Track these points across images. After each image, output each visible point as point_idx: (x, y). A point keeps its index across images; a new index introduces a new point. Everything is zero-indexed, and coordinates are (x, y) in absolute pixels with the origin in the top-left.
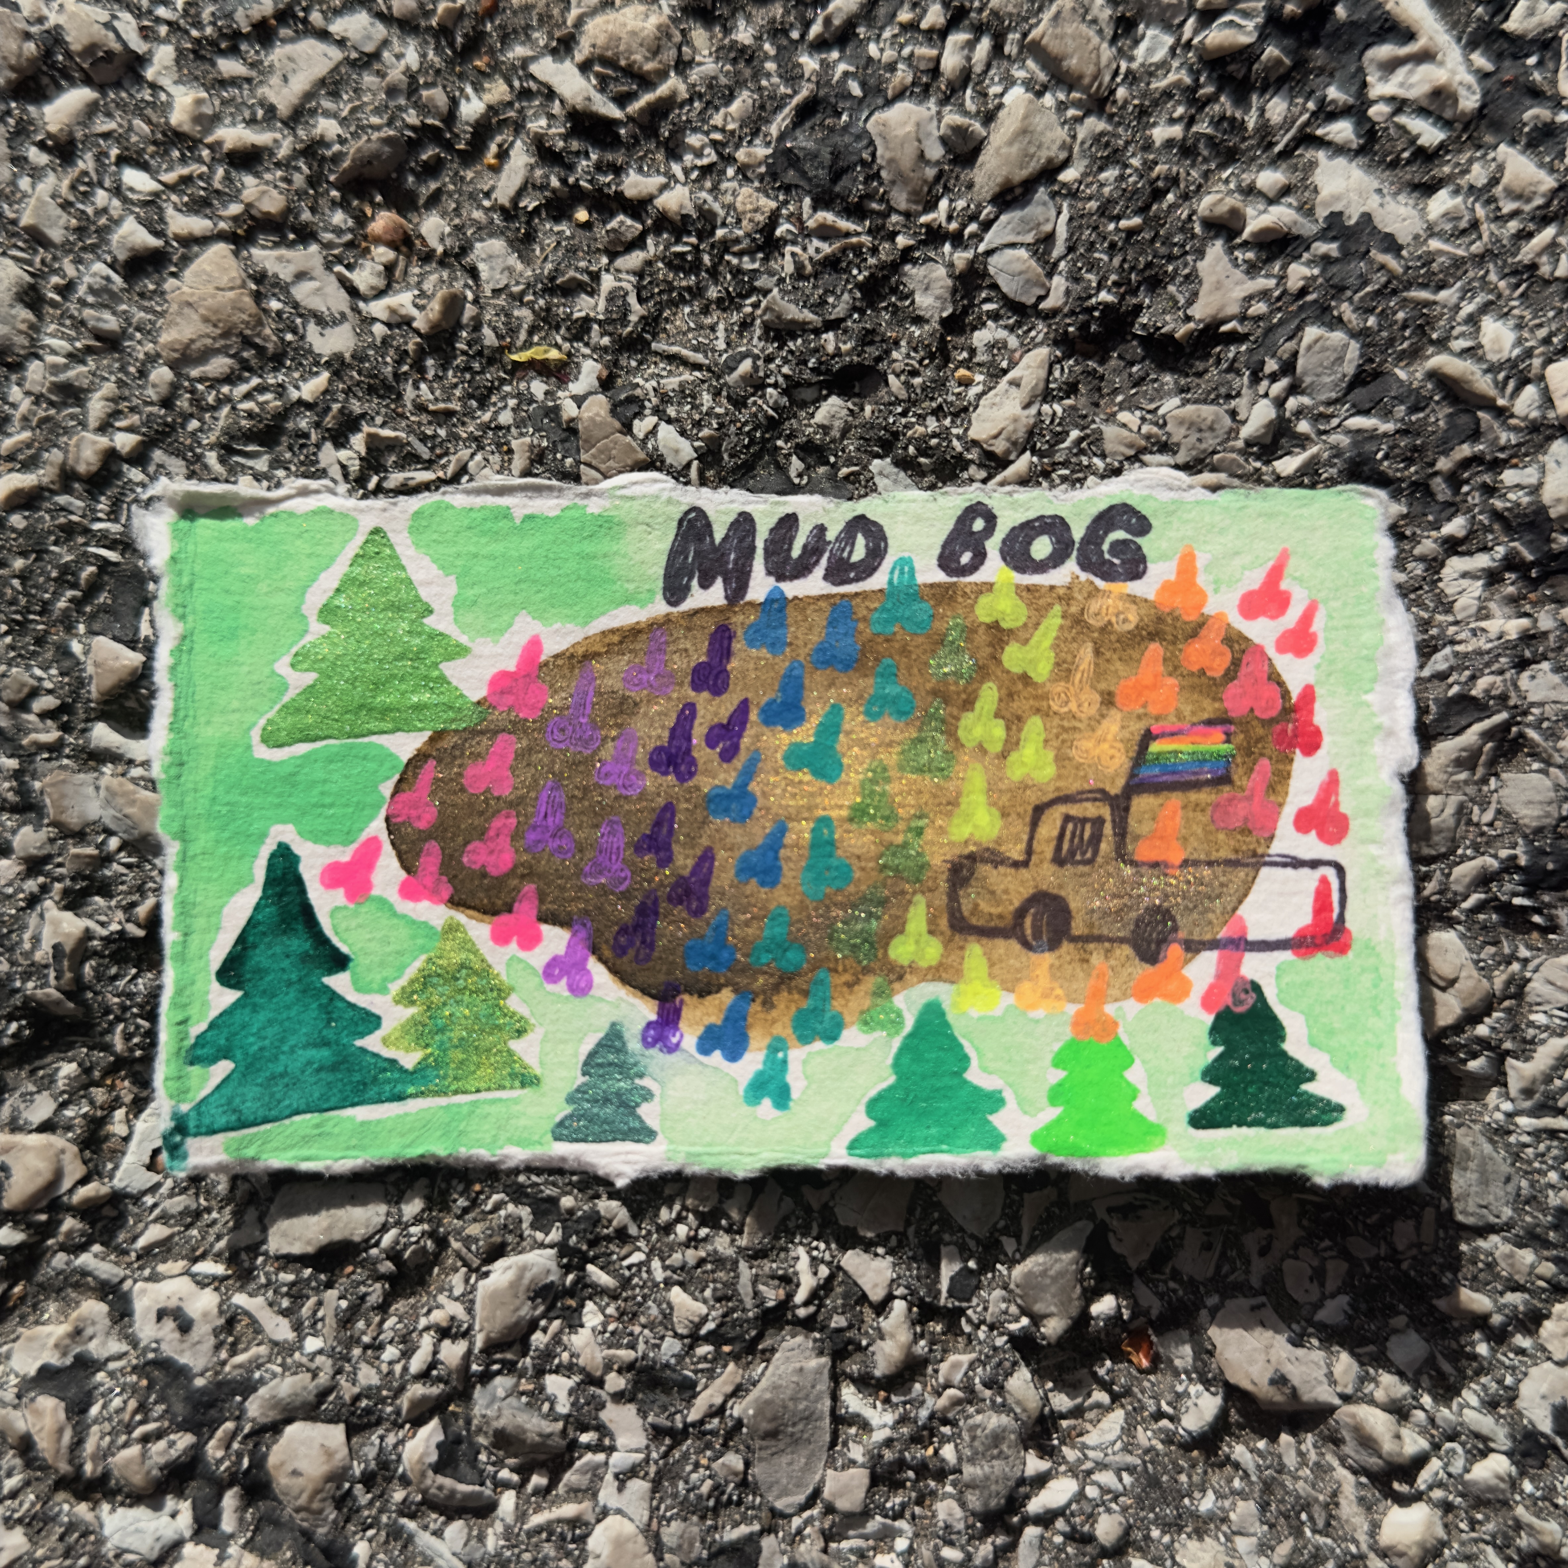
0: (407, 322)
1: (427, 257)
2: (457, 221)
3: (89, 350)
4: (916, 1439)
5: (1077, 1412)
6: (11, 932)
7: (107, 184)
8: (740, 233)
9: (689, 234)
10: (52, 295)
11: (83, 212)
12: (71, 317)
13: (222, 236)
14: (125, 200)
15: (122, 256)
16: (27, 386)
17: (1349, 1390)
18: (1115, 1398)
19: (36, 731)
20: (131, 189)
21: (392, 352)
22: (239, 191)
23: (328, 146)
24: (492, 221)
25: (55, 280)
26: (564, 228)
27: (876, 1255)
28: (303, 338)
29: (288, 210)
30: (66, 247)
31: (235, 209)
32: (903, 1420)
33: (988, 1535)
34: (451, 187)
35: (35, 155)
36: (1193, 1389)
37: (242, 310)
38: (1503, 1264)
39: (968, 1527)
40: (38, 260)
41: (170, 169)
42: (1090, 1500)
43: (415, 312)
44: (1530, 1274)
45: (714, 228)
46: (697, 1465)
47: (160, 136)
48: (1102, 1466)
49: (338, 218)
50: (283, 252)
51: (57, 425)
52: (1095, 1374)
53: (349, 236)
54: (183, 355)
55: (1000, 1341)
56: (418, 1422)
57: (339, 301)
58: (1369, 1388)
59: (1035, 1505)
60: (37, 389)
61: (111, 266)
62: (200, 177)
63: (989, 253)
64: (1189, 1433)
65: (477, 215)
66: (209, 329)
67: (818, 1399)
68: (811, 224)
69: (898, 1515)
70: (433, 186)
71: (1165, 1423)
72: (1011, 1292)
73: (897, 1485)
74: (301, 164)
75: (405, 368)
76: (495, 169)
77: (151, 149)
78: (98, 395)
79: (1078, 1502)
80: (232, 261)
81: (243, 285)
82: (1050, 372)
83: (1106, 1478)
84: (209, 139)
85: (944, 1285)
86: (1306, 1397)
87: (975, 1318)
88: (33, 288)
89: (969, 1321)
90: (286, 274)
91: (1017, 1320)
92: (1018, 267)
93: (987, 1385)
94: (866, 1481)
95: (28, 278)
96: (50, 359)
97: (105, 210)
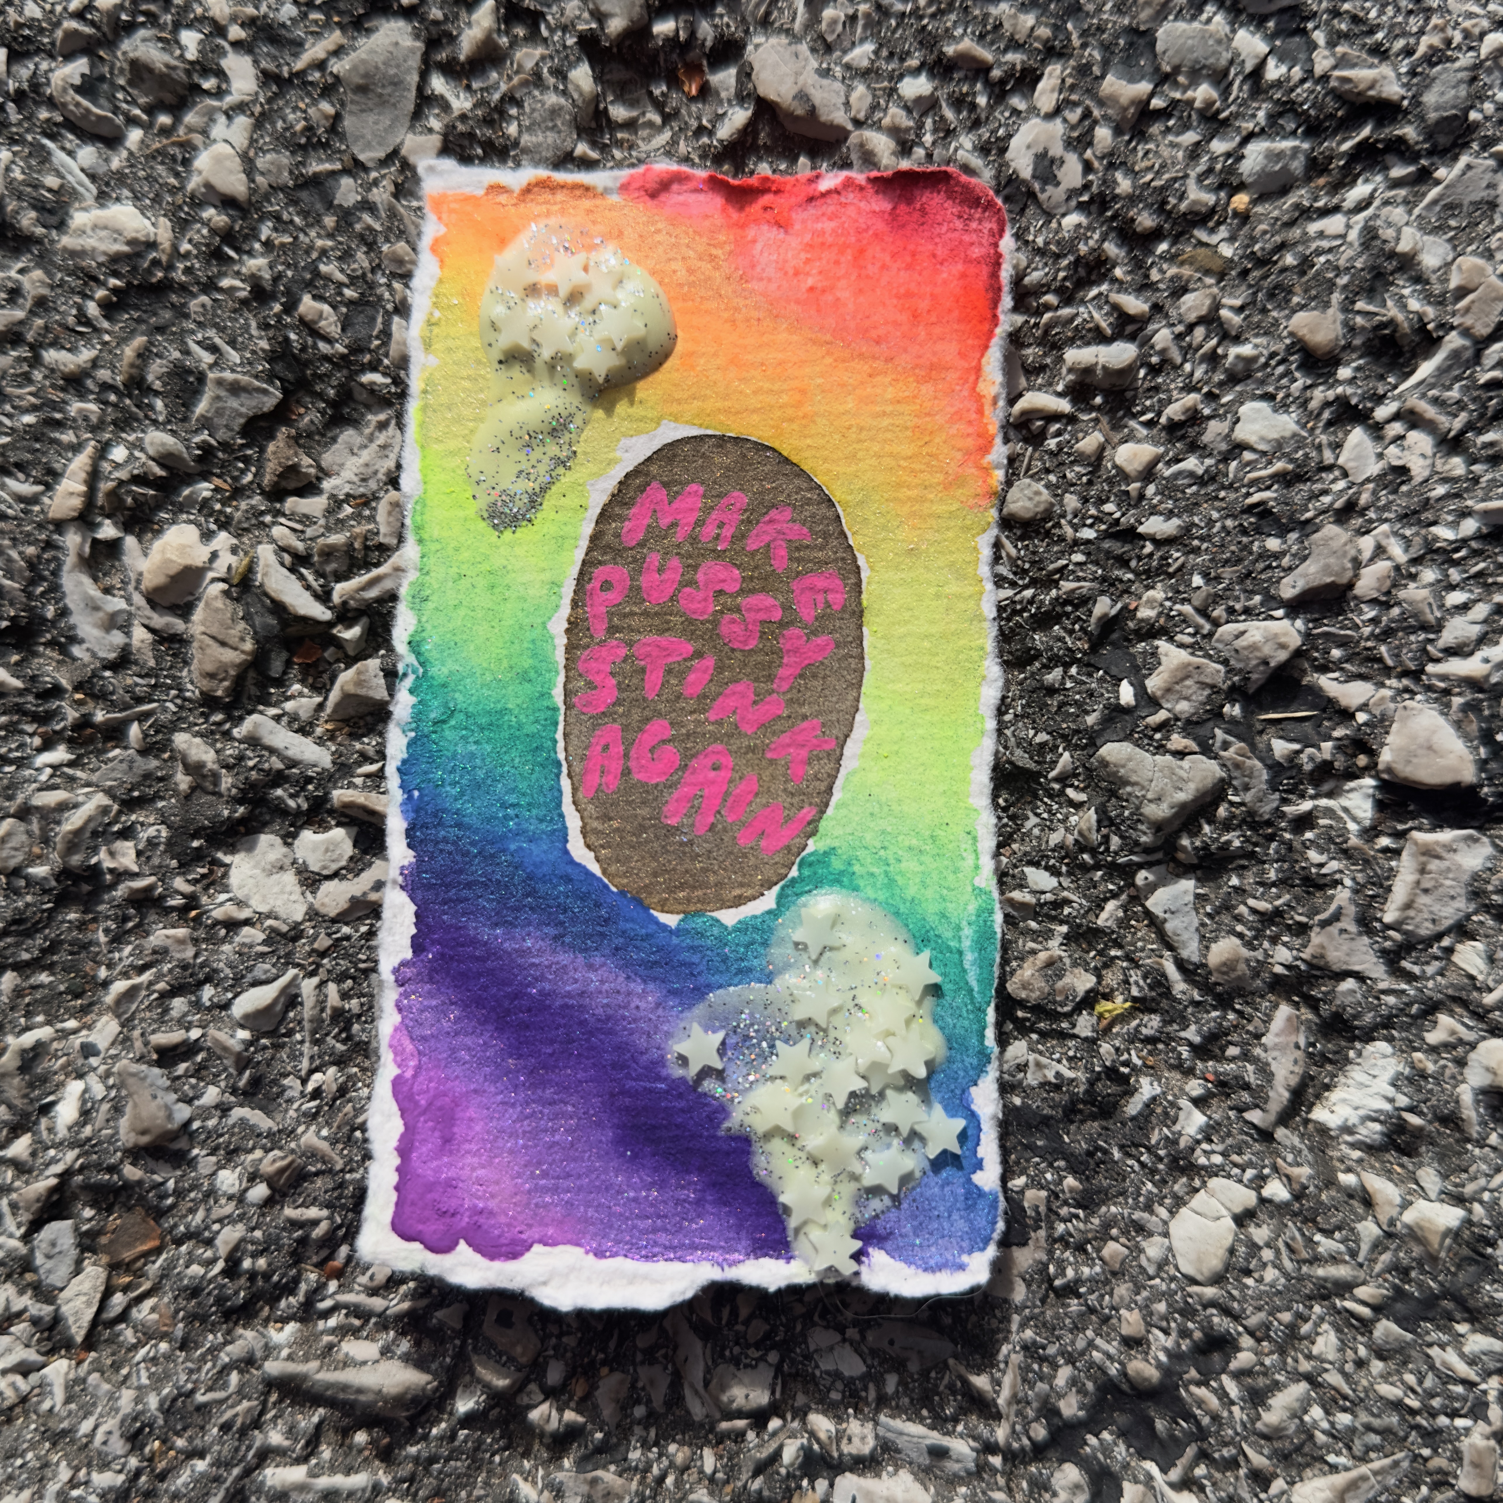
17: (861, 116)
38: (1006, 25)
44: (1030, 36)
46: (295, 109)
52: (650, 93)
56: (69, 57)
58: (878, 115)
67: (408, 71)
86: (823, 118)
89: (548, 27)
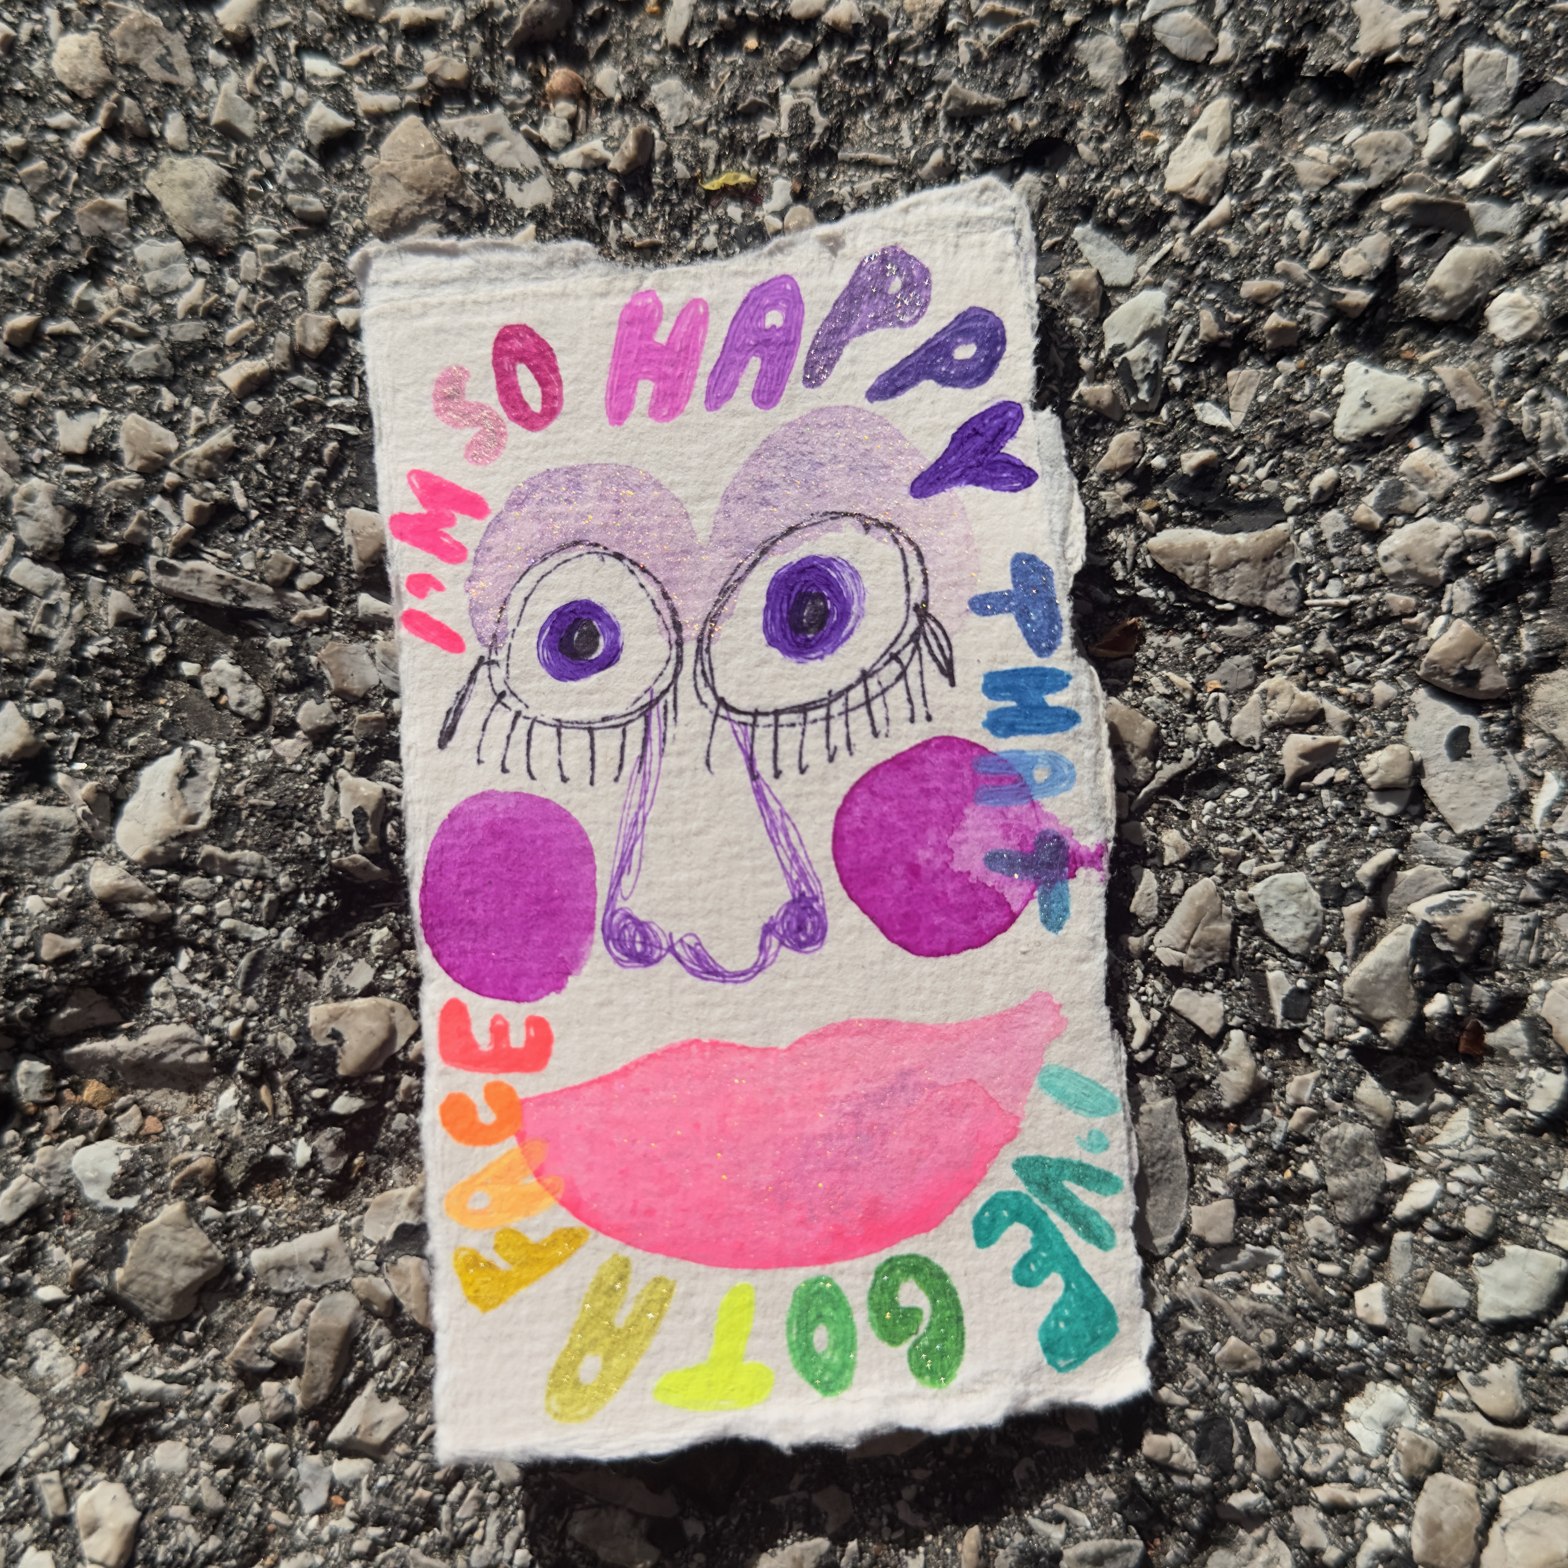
0: (602, 165)
1: (606, 106)
2: (630, 68)
3: (296, 234)
4: (1273, 1165)
5: (1424, 1117)
6: (307, 806)
7: (290, 73)
8: (913, 32)
9: (862, 42)
10: (251, 187)
11: (271, 104)
12: (275, 206)
13: (409, 108)
14: (310, 88)
15: (316, 140)
16: (242, 275)
18: (1459, 1096)
19: (304, 607)
20: (315, 76)
21: (590, 197)
22: (420, 65)
23: (498, 12)
24: (664, 63)
25: (252, 172)
26: (738, 58)
27: (1205, 990)
28: (503, 195)
29: (470, 77)
30: (261, 138)
31: (419, 81)
32: (1258, 1147)
33: (1360, 1246)
34: (619, 38)
35: (214, 56)
36: (1534, 1074)
37: (444, 174)
39: (1342, 1240)
40: (233, 155)
41: (348, 53)
42: (1454, 1196)
43: (608, 155)
45: (886, 32)
47: (334, 23)
48: (1460, 1162)
49: (516, 79)
50: (470, 116)
51: (278, 309)
53: (528, 97)
54: (392, 224)
55: (1342, 1054)
57: (529, 157)
59: (1403, 1208)
60: (252, 278)
61: (307, 151)
62: (381, 54)
63: (1154, 19)
64: (1538, 1114)
65: (649, 58)
66: (415, 197)
68: (980, 13)
69: (1268, 1242)
70: (601, 39)
71: (1512, 1112)
72: (1344, 1004)
73: (1261, 1213)
74: (475, 31)
75: (605, 211)
76: (659, 15)
77: (328, 36)
78: (314, 275)
79: (1442, 1200)
80: (423, 130)
81: (440, 151)
82: (1233, 121)
83: (1466, 1172)
84: (384, 19)
85: (1277, 1009)
87: (1312, 1036)
88: (232, 182)
90: (476, 136)
91: (1355, 1031)
92: (1185, 27)
93: (1337, 1098)
94: (1232, 1211)
95: (226, 173)
96: (260, 246)
97: (292, 99)
